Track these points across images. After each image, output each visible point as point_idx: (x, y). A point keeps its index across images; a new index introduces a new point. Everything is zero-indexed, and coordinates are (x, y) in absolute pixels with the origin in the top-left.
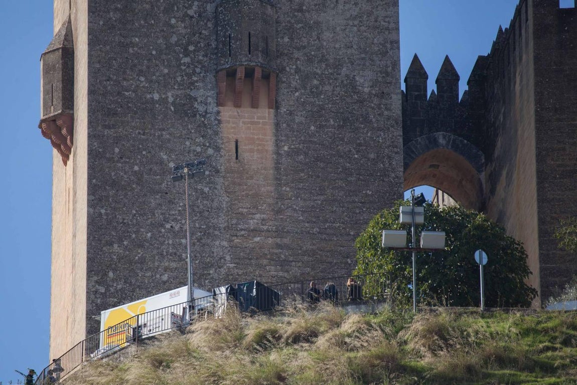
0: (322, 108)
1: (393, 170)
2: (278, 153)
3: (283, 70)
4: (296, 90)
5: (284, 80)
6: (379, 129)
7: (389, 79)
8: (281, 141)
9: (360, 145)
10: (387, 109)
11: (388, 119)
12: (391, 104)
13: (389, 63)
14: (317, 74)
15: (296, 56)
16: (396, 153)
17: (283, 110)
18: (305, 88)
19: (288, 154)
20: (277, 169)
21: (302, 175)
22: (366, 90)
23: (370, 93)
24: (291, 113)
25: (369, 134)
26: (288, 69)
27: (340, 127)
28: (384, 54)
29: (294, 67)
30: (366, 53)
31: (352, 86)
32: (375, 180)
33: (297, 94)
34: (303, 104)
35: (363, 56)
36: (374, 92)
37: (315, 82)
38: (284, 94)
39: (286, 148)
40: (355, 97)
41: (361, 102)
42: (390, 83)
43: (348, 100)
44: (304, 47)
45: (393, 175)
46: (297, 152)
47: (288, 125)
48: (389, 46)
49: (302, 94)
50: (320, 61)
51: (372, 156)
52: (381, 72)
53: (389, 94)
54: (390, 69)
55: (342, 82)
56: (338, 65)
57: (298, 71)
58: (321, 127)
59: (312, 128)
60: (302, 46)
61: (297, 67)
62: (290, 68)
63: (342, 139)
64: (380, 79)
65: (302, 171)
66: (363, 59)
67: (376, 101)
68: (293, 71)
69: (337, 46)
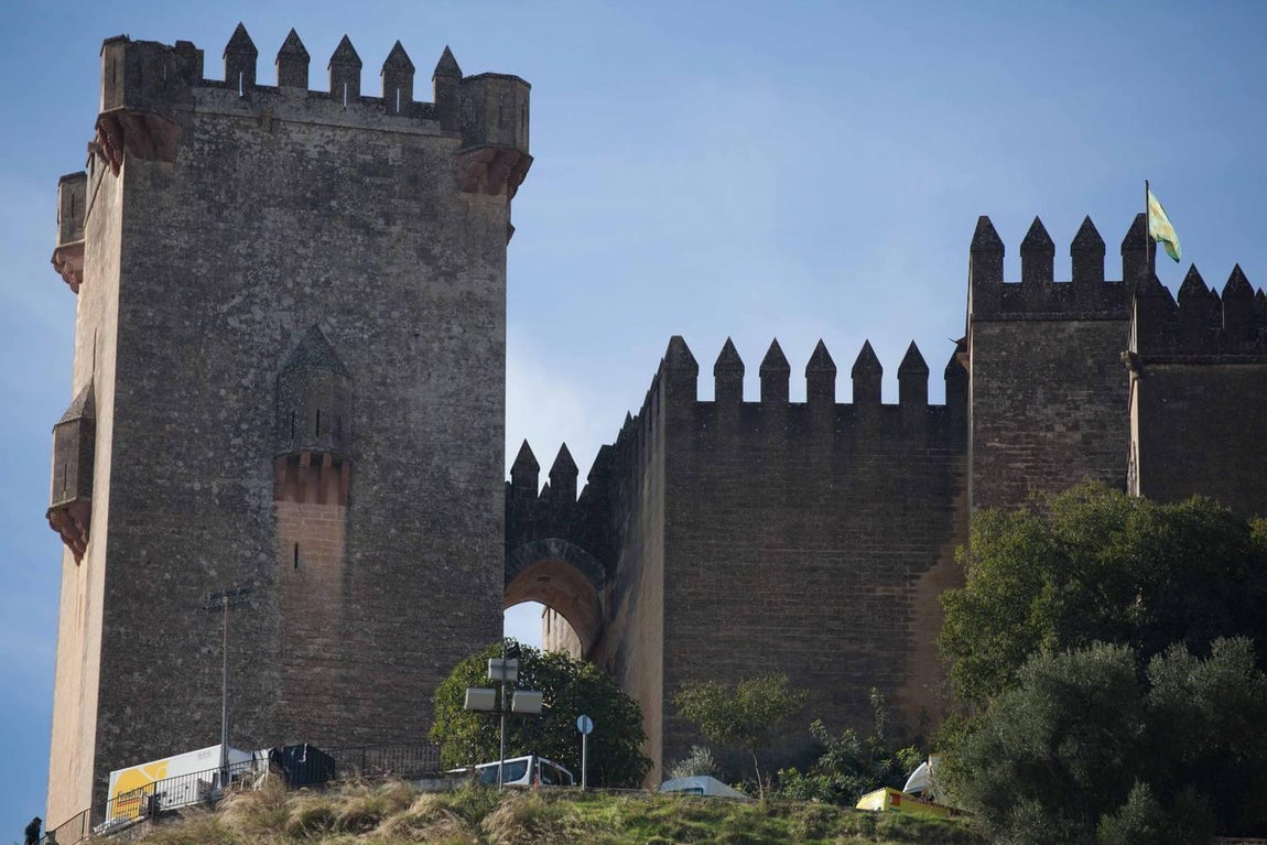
0: (405, 506)
1: (492, 587)
2: (348, 562)
3: (358, 456)
4: (375, 483)
5: (360, 469)
6: (477, 535)
7: (490, 473)
8: (353, 546)
9: (451, 554)
10: (487, 510)
11: (488, 523)
12: (492, 505)
13: (491, 452)
14: (402, 464)
15: (376, 440)
16: (496, 566)
17: (357, 507)
18: (386, 480)
19: (361, 563)
20: (346, 581)
21: (378, 589)
22: (462, 485)
23: (466, 490)
24: (367, 511)
25: (463, 541)
26: (365, 456)
27: (428, 531)
28: (485, 441)
29: (373, 454)
30: (463, 439)
31: (444, 480)
32: (469, 598)
33: (375, 488)
34: (383, 501)
35: (459, 442)
36: (471, 489)
37: (399, 473)
38: (358, 488)
39: (358, 556)
40: (448, 493)
41: (455, 500)
42: (492, 477)
43: (439, 497)
44: (386, 430)
45: (491, 593)
46: (373, 560)
47: (363, 526)
48: (492, 431)
49: (381, 488)
50: (406, 448)
51: (466, 568)
52: (480, 463)
53: (489, 492)
54: (492, 460)
55: (432, 474)
56: (428, 453)
57: (377, 458)
58: (404, 530)
59: (393, 531)
60: (384, 428)
61: (376, 454)
62: (368, 455)
63: (430, 546)
64: (479, 472)
65: (378, 584)
66: (459, 446)
67: (473, 499)
68: (371, 459)
69: (428, 429)
